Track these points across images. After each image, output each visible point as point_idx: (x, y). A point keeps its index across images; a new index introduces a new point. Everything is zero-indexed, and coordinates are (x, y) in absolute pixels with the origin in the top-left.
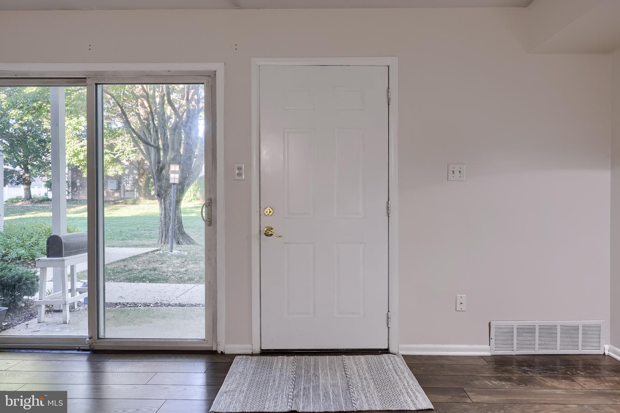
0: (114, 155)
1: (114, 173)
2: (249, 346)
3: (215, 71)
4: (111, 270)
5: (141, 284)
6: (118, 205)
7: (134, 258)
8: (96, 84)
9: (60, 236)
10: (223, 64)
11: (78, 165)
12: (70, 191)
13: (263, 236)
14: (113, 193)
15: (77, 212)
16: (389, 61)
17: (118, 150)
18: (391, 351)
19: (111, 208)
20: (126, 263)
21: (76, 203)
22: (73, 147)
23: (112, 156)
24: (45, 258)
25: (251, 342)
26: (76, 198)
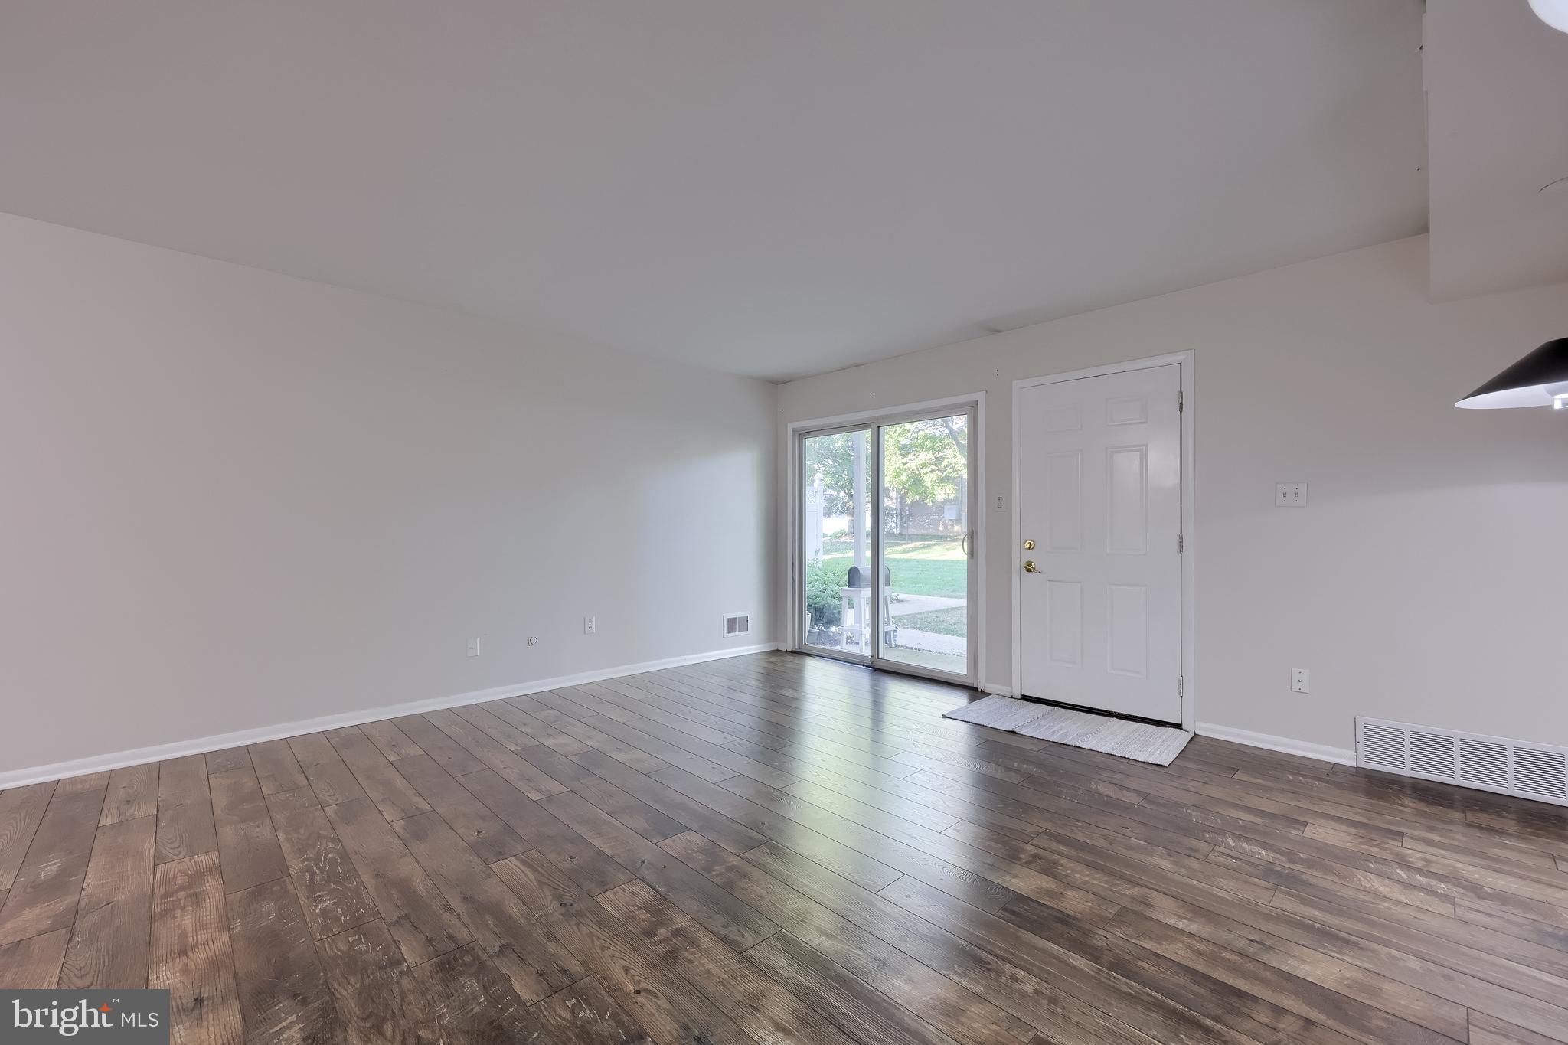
0: (943, 472)
1: (944, 496)
2: (1008, 689)
3: (977, 401)
4: (919, 619)
5: (947, 637)
6: (956, 543)
7: (948, 611)
8: (879, 427)
9: (859, 568)
10: (985, 392)
11: (901, 487)
12: (898, 522)
13: (1024, 571)
14: (953, 526)
15: (904, 552)
16: (1180, 357)
17: (947, 466)
18: (1183, 727)
19: (947, 547)
20: (939, 615)
21: (904, 540)
22: (894, 466)
23: (939, 473)
24: (847, 588)
25: (1010, 685)
26: (905, 532)
